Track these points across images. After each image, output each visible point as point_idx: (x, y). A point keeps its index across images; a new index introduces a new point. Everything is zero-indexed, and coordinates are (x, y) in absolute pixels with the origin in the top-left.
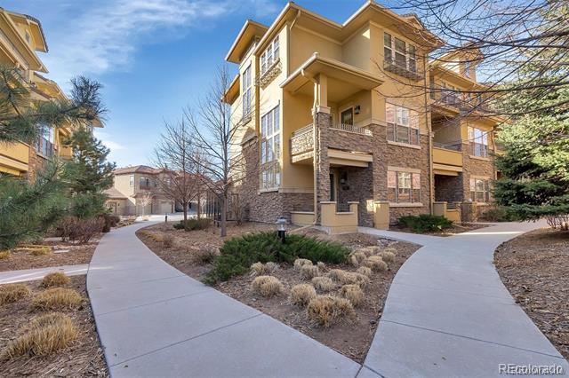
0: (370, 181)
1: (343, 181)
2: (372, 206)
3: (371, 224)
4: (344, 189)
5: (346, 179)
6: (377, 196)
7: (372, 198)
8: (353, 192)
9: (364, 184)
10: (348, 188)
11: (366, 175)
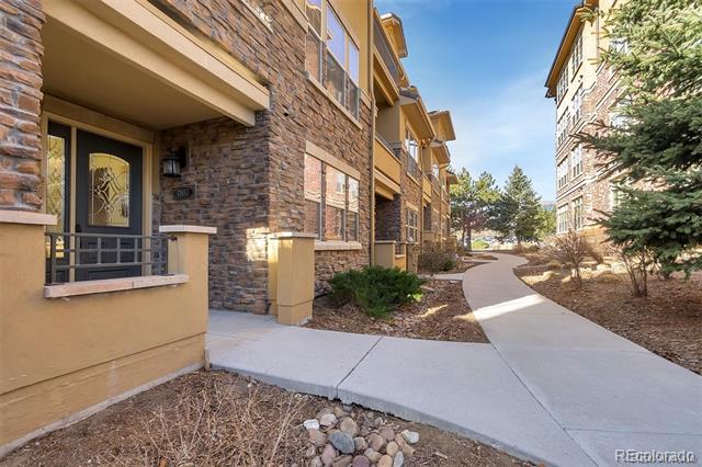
0: (260, 171)
1: (171, 168)
2: (262, 244)
3: (259, 304)
4: (175, 194)
5: (183, 164)
6: (277, 216)
7: (265, 222)
8: (206, 206)
9: (241, 180)
10: (190, 192)
11: (248, 152)
